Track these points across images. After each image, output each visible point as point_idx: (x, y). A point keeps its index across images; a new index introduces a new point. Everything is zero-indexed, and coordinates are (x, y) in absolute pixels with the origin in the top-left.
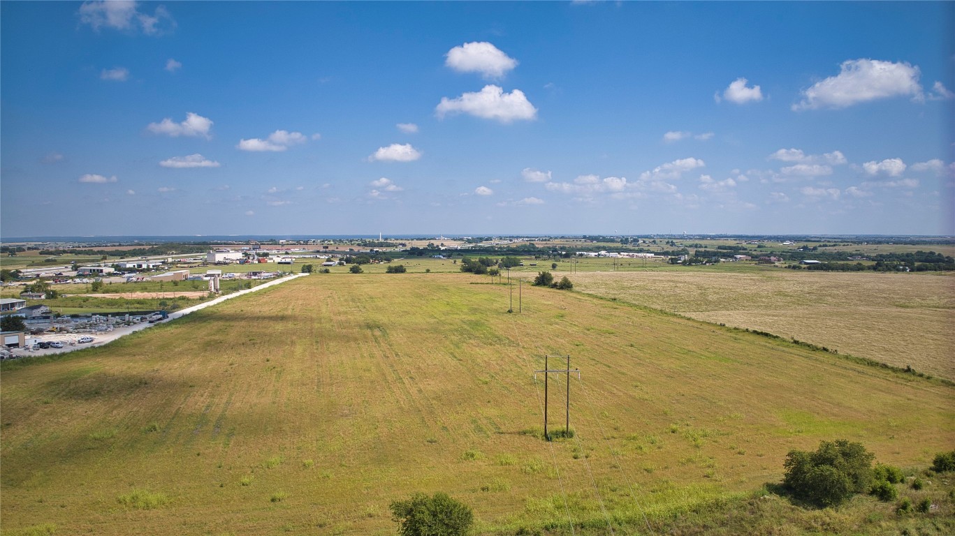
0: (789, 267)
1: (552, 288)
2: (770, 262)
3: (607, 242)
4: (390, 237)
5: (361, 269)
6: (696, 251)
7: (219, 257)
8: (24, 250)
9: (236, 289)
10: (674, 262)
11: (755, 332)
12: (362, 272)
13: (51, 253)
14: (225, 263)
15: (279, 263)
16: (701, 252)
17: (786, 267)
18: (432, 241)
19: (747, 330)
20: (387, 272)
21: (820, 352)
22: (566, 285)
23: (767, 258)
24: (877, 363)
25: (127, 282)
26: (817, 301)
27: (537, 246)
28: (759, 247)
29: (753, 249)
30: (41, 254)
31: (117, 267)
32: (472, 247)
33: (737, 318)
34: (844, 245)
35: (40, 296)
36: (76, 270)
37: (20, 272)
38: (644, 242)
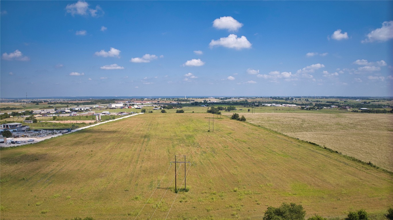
0: (353, 111)
1: (238, 120)
2: (345, 109)
3: (280, 99)
4: (189, 97)
5: (165, 111)
6: (316, 104)
7: (113, 106)
8: (42, 102)
9: (108, 120)
10: (303, 108)
11: (310, 143)
12: (166, 113)
13: (52, 104)
14: (115, 108)
15: (136, 108)
16: (318, 104)
17: (352, 111)
18: (206, 99)
19: (307, 141)
20: (176, 113)
21: (334, 153)
22: (243, 119)
23: (345, 107)
24: (357, 160)
25: (70, 116)
26: (352, 128)
27: (248, 101)
28: (345, 102)
29: (342, 103)
30: (48, 104)
31: (71, 110)
32: (221, 102)
33: (307, 136)
34: (383, 101)
35: (31, 122)
36: (56, 111)
37: (33, 112)
38: (296, 100)
